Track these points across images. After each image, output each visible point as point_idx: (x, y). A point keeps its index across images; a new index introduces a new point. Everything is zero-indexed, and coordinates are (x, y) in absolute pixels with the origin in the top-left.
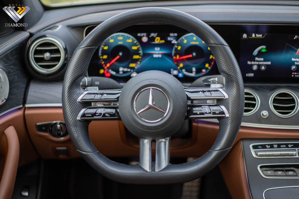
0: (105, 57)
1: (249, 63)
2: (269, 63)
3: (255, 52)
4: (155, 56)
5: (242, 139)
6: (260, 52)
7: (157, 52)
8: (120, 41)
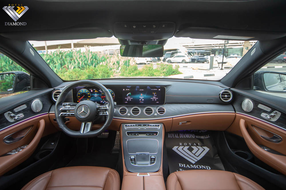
0: (79, 97)
1: (126, 98)
2: (132, 98)
3: (128, 95)
4: (95, 96)
5: (122, 123)
6: (129, 95)
7: (96, 95)
8: (84, 91)
